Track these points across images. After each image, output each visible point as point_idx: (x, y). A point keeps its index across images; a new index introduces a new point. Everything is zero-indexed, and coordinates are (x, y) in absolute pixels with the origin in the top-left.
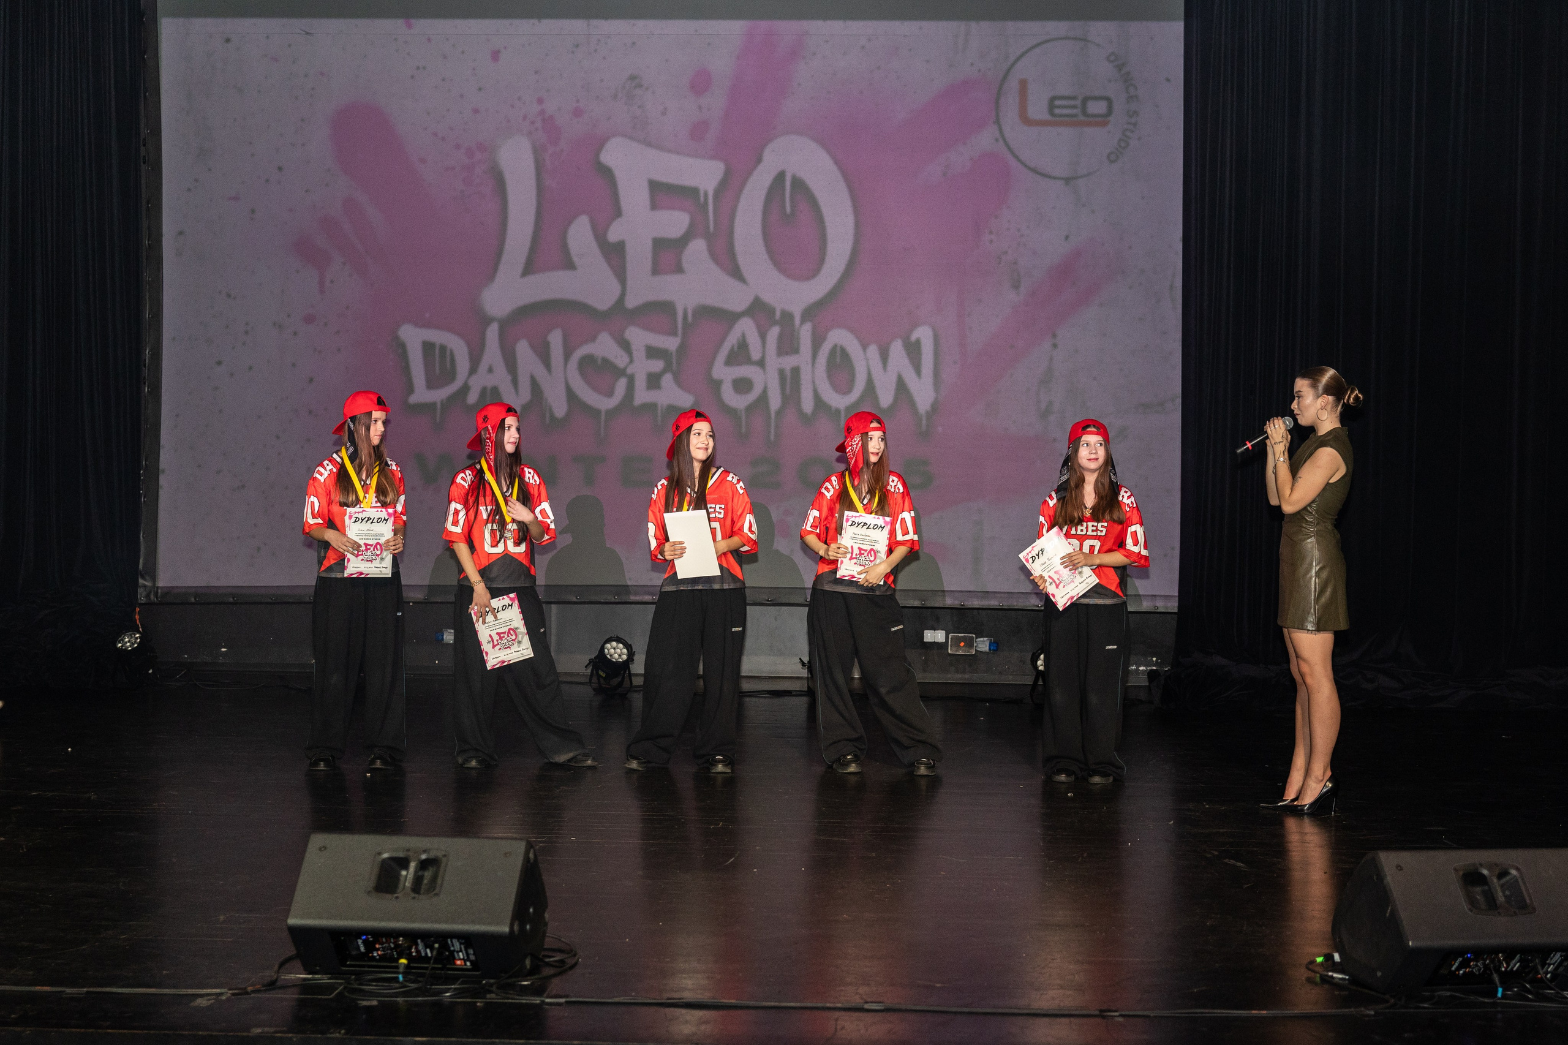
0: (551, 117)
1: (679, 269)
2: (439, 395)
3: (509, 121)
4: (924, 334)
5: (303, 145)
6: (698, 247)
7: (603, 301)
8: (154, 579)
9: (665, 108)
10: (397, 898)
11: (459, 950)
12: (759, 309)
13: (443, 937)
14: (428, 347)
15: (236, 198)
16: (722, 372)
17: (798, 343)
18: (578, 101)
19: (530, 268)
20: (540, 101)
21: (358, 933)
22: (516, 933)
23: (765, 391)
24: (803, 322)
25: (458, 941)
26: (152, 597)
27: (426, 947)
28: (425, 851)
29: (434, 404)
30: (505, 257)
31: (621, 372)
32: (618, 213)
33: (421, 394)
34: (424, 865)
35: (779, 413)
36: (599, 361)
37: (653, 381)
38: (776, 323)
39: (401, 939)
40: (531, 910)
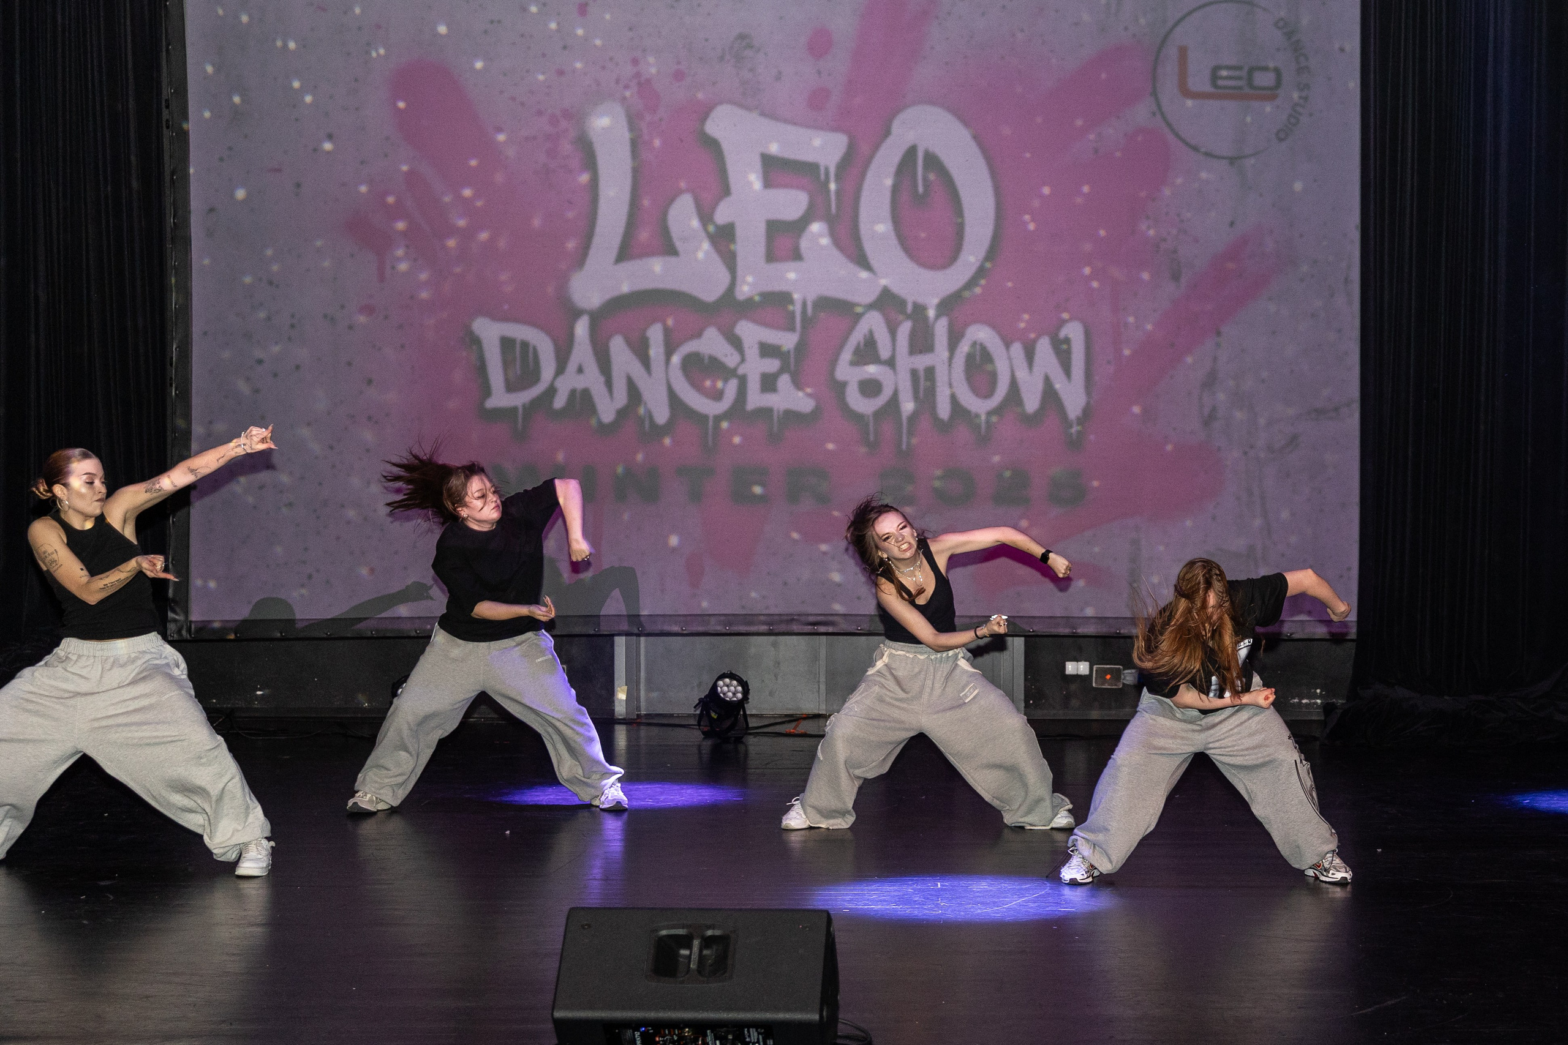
0: (648, 81)
1: (796, 255)
2: (520, 399)
3: (598, 85)
4: (1074, 332)
5: (357, 109)
6: (818, 231)
7: (710, 294)
8: (186, 613)
9: (780, 73)
12: (887, 302)
13: (735, 1027)
14: (507, 344)
15: (278, 170)
16: (846, 371)
17: (933, 341)
18: (679, 63)
19: (625, 253)
20: (635, 62)
23: (896, 393)
24: (938, 315)
25: (757, 1031)
26: (184, 632)
27: (716, 1038)
29: (514, 409)
30: (597, 241)
31: (731, 373)
32: (726, 191)
33: (500, 398)
35: (911, 419)
36: (706, 361)
37: (769, 383)
38: (907, 317)
39: (687, 1030)
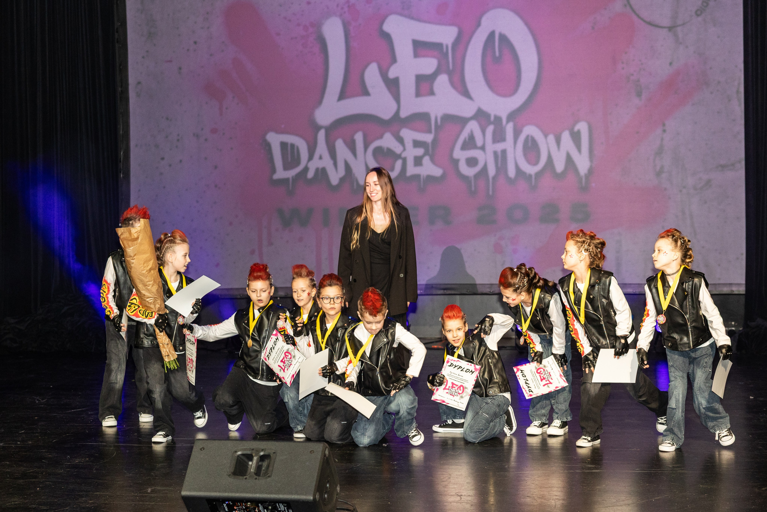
0: (353, 5)
1: (432, 93)
2: (291, 174)
3: (328, 8)
4: (582, 127)
5: (208, 28)
6: (443, 80)
7: (386, 115)
10: (246, 478)
11: (284, 510)
12: (481, 115)
13: (274, 503)
14: (284, 145)
15: (170, 61)
16: (459, 154)
17: (505, 134)
19: (342, 96)
21: (224, 500)
22: (318, 500)
23: (485, 165)
24: (508, 121)
25: (283, 505)
27: (264, 508)
28: (262, 450)
29: (287, 180)
30: (328, 90)
31: (398, 156)
32: (394, 60)
33: (280, 174)
34: (262, 458)
35: (494, 178)
36: (385, 150)
37: (418, 161)
38: (490, 123)
39: (249, 503)
40: (328, 485)
